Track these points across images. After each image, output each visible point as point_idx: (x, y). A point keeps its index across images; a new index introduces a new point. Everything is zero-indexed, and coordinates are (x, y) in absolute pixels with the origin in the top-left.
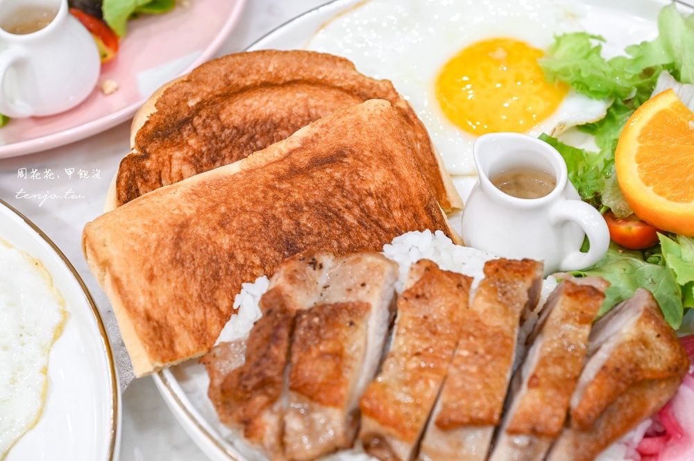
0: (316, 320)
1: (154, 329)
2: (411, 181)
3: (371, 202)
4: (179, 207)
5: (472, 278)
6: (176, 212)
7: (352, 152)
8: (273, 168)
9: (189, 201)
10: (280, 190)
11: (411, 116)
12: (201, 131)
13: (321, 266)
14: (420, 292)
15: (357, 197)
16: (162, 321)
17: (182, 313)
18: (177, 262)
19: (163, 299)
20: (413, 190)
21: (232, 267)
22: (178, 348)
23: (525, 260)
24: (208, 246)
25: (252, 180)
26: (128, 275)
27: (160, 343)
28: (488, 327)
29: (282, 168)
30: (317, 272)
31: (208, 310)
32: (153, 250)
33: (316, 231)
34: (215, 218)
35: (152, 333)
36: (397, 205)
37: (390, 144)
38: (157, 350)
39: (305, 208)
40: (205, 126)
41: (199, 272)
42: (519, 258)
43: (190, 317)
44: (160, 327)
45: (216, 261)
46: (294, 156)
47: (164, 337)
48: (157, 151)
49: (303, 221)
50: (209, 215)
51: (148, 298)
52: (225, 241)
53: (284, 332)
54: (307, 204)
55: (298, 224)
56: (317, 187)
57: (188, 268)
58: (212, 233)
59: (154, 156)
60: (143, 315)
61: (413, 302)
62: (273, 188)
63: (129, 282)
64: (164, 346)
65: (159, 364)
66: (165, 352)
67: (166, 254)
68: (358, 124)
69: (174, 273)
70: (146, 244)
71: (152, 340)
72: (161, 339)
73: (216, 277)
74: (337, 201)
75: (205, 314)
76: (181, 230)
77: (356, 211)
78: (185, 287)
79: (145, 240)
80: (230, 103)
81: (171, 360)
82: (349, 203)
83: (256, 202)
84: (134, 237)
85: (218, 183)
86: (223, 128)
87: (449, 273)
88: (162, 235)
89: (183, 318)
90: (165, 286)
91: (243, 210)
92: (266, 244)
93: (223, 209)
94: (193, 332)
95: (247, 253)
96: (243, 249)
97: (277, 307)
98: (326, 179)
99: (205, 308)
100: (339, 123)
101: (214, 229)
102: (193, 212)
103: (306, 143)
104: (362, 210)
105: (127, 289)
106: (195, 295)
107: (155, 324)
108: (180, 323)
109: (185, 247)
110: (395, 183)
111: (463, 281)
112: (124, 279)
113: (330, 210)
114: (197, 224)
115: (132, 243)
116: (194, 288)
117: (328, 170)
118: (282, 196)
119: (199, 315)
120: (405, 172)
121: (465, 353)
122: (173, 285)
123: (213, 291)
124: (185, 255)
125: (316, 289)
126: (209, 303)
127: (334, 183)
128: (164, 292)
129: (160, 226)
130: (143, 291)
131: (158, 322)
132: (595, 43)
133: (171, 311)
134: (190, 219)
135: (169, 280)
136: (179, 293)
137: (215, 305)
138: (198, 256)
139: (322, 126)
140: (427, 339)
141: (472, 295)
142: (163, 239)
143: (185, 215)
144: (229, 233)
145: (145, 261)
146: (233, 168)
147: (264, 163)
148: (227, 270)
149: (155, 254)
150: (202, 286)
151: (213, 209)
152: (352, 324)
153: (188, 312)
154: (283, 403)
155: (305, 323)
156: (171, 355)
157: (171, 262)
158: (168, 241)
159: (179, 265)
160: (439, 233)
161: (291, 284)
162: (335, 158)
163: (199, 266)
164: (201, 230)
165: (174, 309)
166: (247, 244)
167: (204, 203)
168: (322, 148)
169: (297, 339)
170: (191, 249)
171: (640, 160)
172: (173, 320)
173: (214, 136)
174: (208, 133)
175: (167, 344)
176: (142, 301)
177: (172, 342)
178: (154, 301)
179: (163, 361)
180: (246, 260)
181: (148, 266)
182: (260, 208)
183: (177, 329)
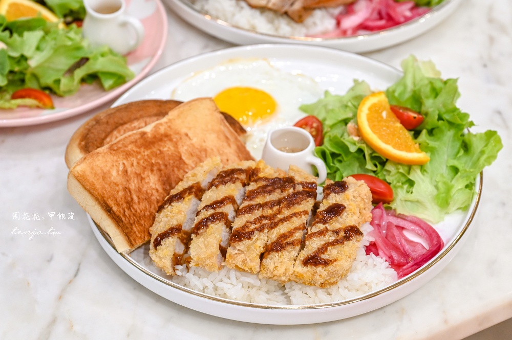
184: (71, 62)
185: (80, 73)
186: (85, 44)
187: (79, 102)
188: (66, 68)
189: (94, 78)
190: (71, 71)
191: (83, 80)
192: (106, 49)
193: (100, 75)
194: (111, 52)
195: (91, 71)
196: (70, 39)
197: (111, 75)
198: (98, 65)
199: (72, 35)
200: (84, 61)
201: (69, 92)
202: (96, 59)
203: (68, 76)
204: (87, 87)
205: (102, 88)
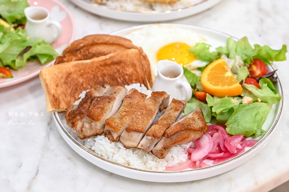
0: (99, 99)
1: (55, 99)
2: (140, 73)
3: (127, 77)
4: (70, 69)
5: (147, 95)
6: (69, 70)
7: (124, 62)
8: (100, 63)
9: (73, 68)
10: (100, 69)
11: (146, 58)
12: (82, 53)
13: (105, 87)
14: (130, 96)
15: (123, 75)
16: (58, 98)
17: (64, 97)
18: (66, 83)
19: (59, 92)
20: (140, 76)
21: (82, 88)
22: (61, 106)
23: (163, 92)
24: (76, 80)
25: (93, 65)
26: (50, 84)
27: (56, 104)
28: (148, 108)
29: (102, 63)
30: (103, 89)
31: (72, 98)
32: (59, 79)
33: (109, 82)
34: (79, 73)
35: (54, 100)
36: (135, 79)
37: (136, 62)
38: (54, 105)
39: (107, 75)
40: (84, 52)
41: (72, 87)
42: (161, 91)
43: (66, 99)
44: (57, 99)
45: (77, 85)
46: (107, 61)
47: (57, 102)
48: (68, 56)
49: (106, 79)
50: (78, 72)
51: (55, 91)
52: (81, 80)
53: (89, 101)
54: (108, 74)
55: (104, 79)
56: (111, 70)
57: (69, 85)
58: (78, 77)
59: (67, 57)
60: (52, 95)
61: (128, 99)
62: (98, 68)
63: (50, 85)
64: (57, 104)
65: (54, 110)
66: (56, 106)
67: (63, 80)
68: (127, 55)
69: (64, 86)
70: (58, 77)
71: (53, 102)
72: (56, 102)
73: (76, 89)
74: (117, 75)
75: (71, 98)
76: (69, 75)
77: (122, 79)
78: (67, 90)
79: (57, 76)
80: (93, 47)
81: (58, 109)
82: (120, 76)
83: (92, 71)
84: (55, 74)
85: (83, 64)
86: (89, 53)
87: (141, 93)
88: (63, 75)
89: (64, 98)
90: (61, 89)
91: (88, 73)
92: (93, 83)
93: (82, 71)
94: (66, 103)
95: (87, 84)
96: (86, 83)
97: (89, 95)
98: (115, 68)
99: (71, 97)
100: (122, 54)
101: (79, 76)
102: (73, 70)
103: (111, 58)
104: (124, 79)
105: (49, 87)
106: (69, 93)
107: (55, 98)
108: (63, 99)
109: (69, 79)
110: (135, 72)
111: (144, 96)
112: (49, 85)
113: (114, 77)
114: (74, 74)
115: (54, 76)
116: (69, 91)
117: (116, 66)
118: (100, 71)
119: (69, 99)
120: (139, 70)
121: (139, 113)
122: (63, 89)
123: (74, 93)
124: (68, 81)
125: (102, 93)
126: (73, 96)
127: (117, 70)
128: (60, 90)
129: (63, 73)
130: (54, 89)
131: (56, 98)
132: (207, 46)
133: (61, 96)
134: (72, 72)
135: (62, 87)
136: (64, 91)
137: (74, 97)
138: (72, 82)
139: (117, 54)
140: (129, 108)
141: (146, 100)
142: (63, 76)
143: (71, 71)
144: (83, 78)
145: (56, 81)
146: (88, 61)
147: (97, 61)
148: (80, 88)
149: (60, 80)
150: (72, 91)
151: (80, 71)
152: (109, 102)
153: (66, 97)
154: (84, 120)
155: (96, 99)
156: (58, 107)
157: (64, 83)
158: (64, 77)
159: (66, 84)
160: (143, 85)
161: (95, 90)
162: (119, 63)
163: (72, 85)
164: (75, 76)
165: (62, 95)
166: (87, 82)
167: (77, 69)
168: (115, 60)
169: (92, 103)
170: (71, 81)
171: (209, 75)
172: (61, 98)
173: (86, 55)
174: (84, 54)
175: (58, 104)
176: (53, 91)
177: (59, 104)
178: (56, 92)
179: (55, 108)
180: (86, 86)
181: (57, 82)
182: (94, 73)
183: (61, 101)
184: (21, 49)
185: (27, 56)
186: (28, 38)
187: (27, 73)
188: (18, 53)
189: (34, 58)
190: (21, 54)
191: (28, 60)
192: (40, 41)
193: (38, 56)
194: (44, 42)
195: (33, 54)
196: (20, 36)
197: (45, 55)
198: (37, 50)
199: (20, 33)
200: (28, 48)
201: (21, 67)
202: (35, 46)
203: (19, 57)
204: (31, 64)
205: (40, 63)
